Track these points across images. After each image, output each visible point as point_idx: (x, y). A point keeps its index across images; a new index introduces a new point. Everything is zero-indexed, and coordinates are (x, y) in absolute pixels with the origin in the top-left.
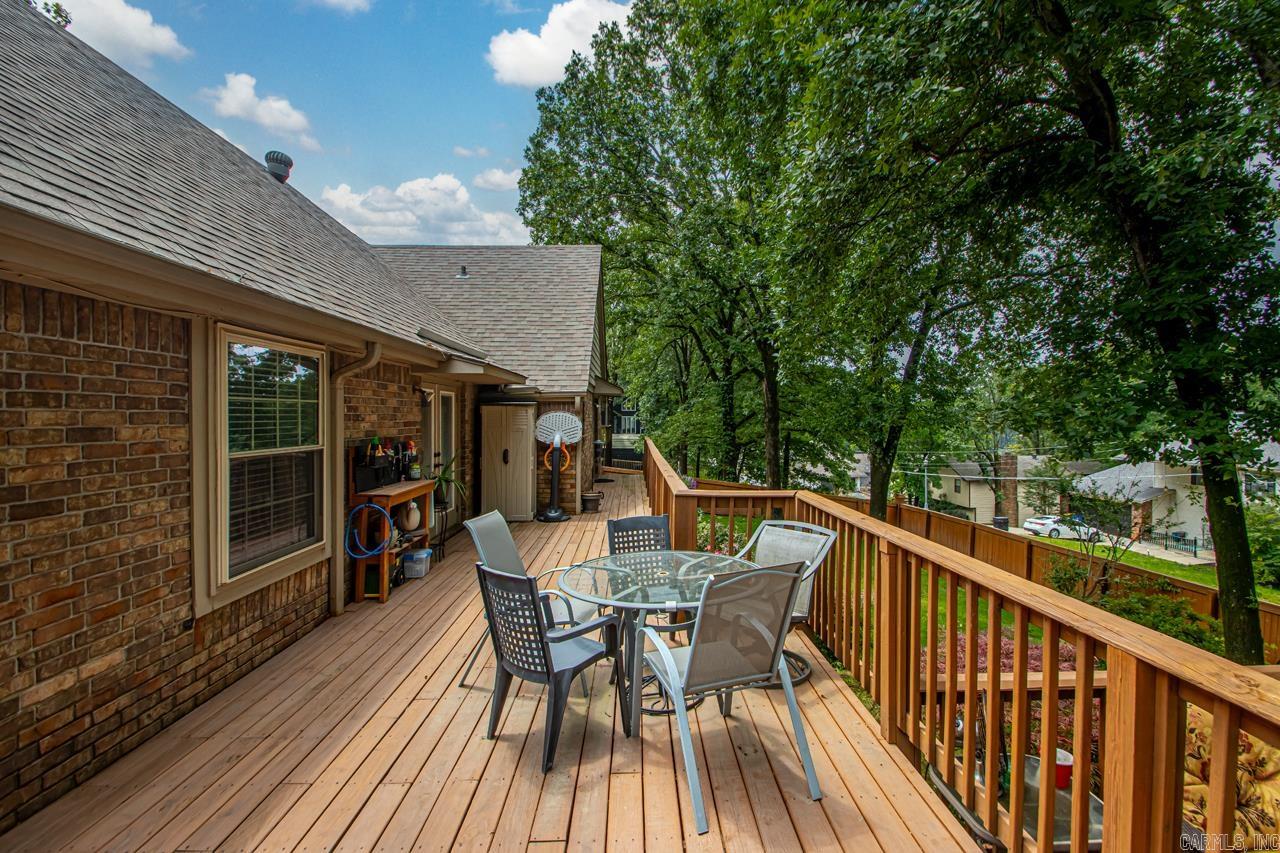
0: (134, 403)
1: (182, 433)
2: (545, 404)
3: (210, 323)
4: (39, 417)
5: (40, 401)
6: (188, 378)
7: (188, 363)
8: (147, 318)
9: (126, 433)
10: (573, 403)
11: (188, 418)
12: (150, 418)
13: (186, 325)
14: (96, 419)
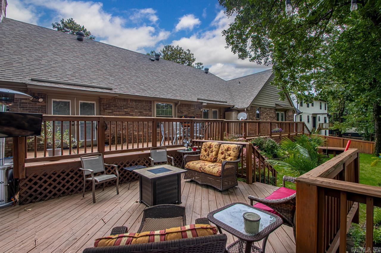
0: (145, 110)
1: (151, 113)
2: (239, 111)
3: (154, 101)
4: (136, 110)
5: (136, 109)
6: (151, 107)
7: (151, 106)
8: (146, 101)
9: (144, 112)
10: (244, 110)
11: (151, 111)
12: (147, 111)
13: (151, 101)
14: (141, 111)
